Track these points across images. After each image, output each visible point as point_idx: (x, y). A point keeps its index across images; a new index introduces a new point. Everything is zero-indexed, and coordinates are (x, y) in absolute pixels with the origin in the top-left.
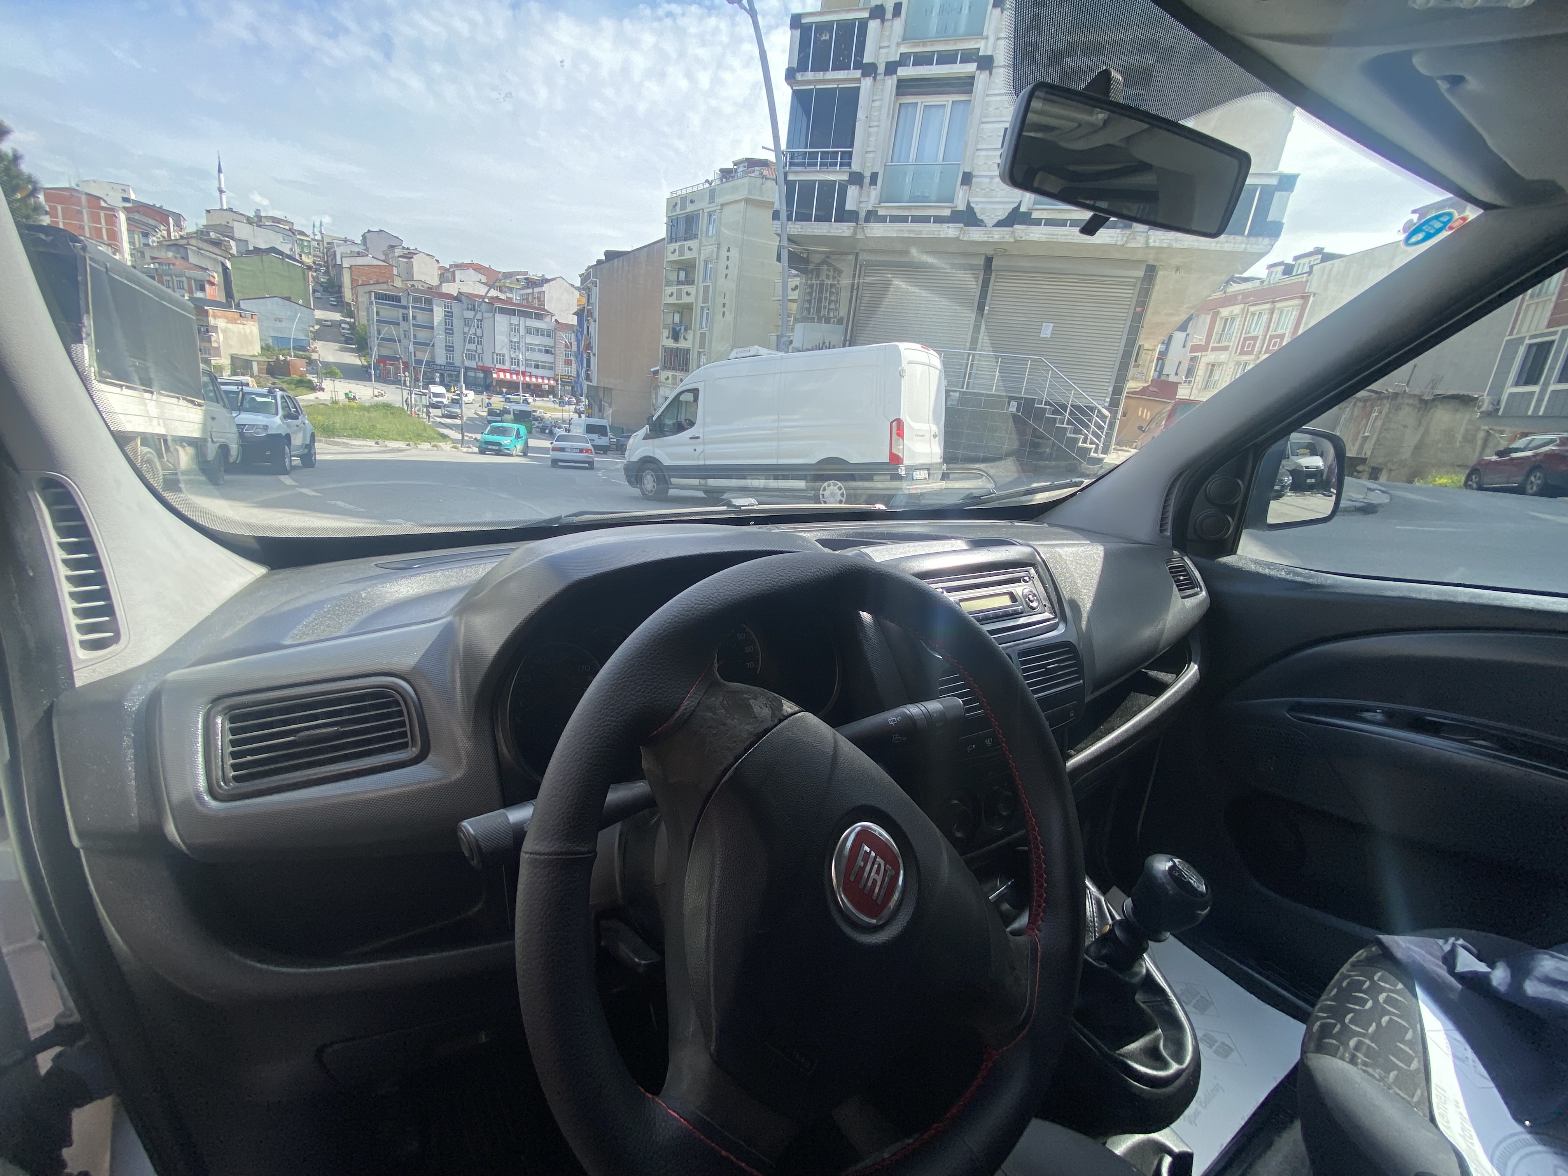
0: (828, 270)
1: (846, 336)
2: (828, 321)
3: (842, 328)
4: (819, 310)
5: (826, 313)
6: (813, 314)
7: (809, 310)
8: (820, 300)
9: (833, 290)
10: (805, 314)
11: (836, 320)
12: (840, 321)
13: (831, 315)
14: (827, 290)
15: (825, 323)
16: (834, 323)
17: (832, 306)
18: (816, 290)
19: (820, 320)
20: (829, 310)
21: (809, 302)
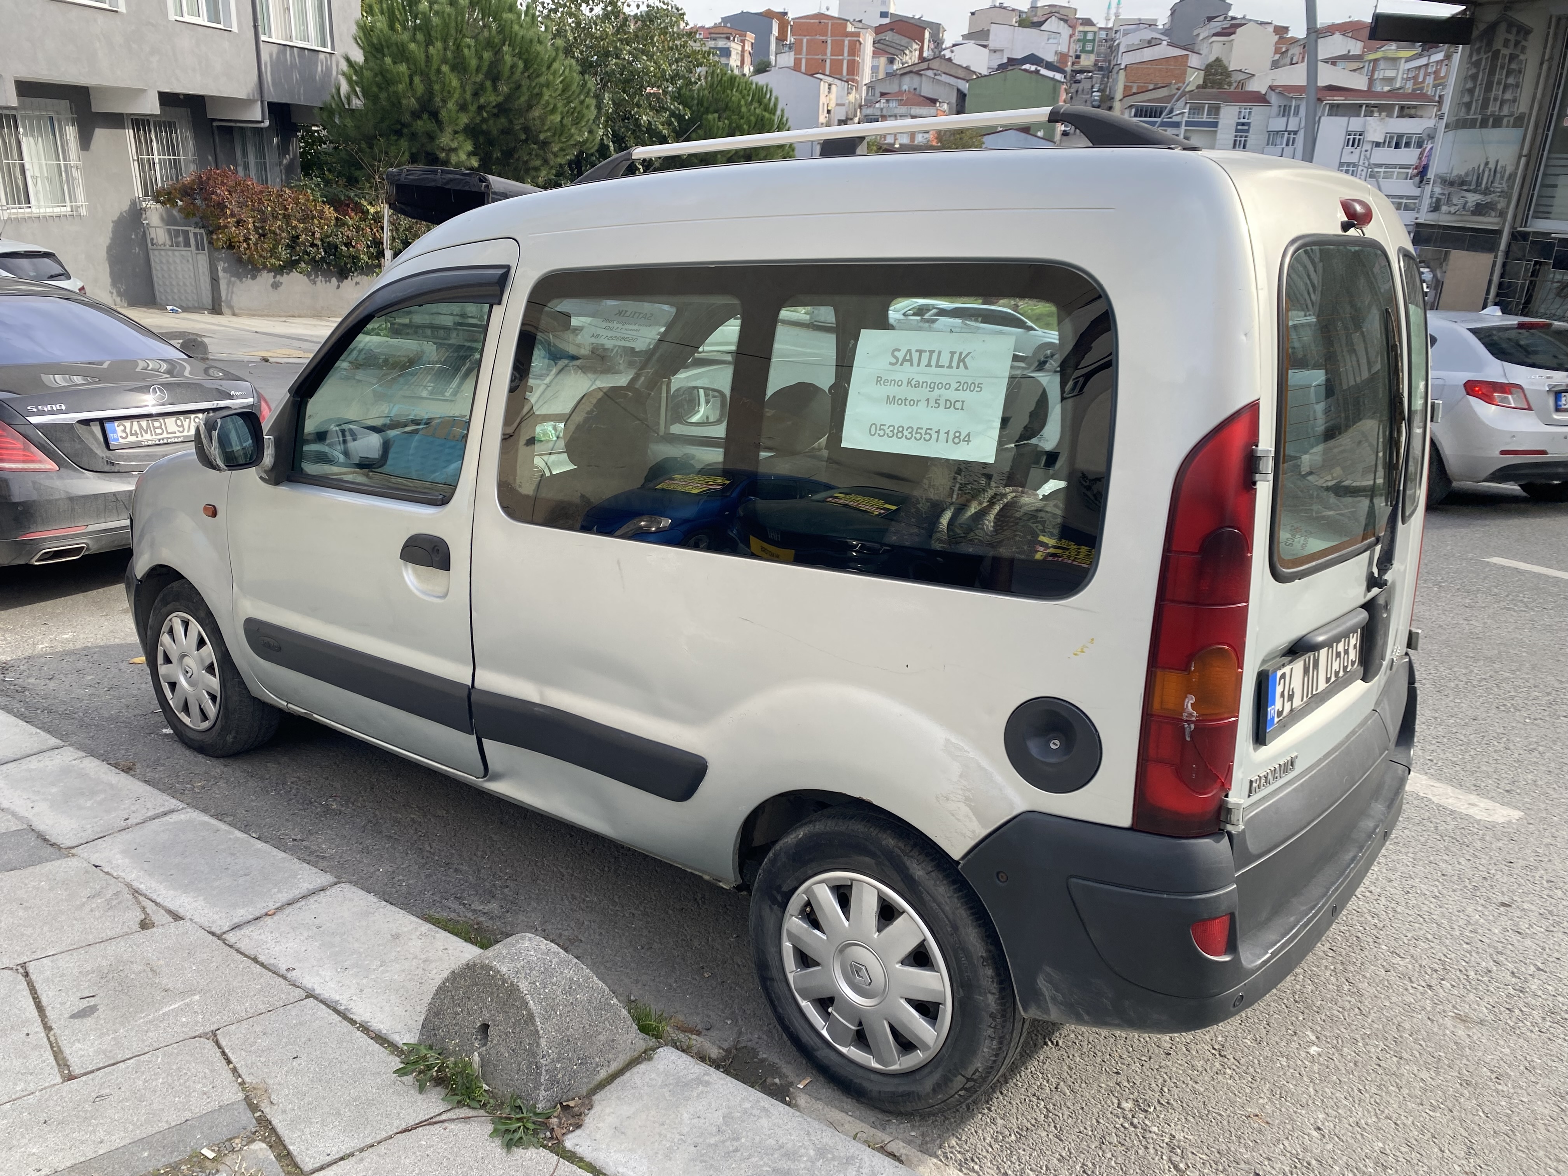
0: (1508, 31)
1: (1522, 148)
2: (1497, 123)
3: (1517, 133)
4: (1485, 105)
5: (1497, 108)
6: (1475, 114)
7: (1468, 106)
8: (1489, 88)
9: (1514, 66)
10: (1462, 114)
11: (1512, 119)
12: (1519, 121)
13: (1506, 111)
14: (1502, 67)
15: (1494, 126)
16: (1508, 126)
17: (1508, 96)
18: (1485, 69)
19: (1484, 124)
20: (1503, 102)
21: (1471, 91)
